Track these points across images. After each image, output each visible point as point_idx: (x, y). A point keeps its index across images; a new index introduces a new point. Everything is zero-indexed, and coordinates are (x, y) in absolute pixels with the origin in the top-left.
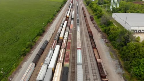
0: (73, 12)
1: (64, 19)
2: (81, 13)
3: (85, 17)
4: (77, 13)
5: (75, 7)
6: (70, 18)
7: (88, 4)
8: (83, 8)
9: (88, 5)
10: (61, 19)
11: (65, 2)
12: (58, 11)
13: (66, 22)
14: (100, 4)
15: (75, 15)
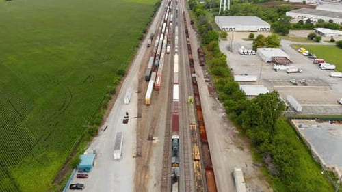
0: (172, 16)
1: (163, 22)
2: (182, 19)
3: (185, 20)
4: (176, 16)
5: (174, 11)
6: (168, 21)
7: (192, 6)
8: (184, 12)
9: (191, 9)
10: (159, 21)
11: (159, 5)
12: (153, 16)
13: (165, 24)
14: (208, 8)
15: (174, 19)
